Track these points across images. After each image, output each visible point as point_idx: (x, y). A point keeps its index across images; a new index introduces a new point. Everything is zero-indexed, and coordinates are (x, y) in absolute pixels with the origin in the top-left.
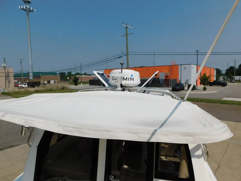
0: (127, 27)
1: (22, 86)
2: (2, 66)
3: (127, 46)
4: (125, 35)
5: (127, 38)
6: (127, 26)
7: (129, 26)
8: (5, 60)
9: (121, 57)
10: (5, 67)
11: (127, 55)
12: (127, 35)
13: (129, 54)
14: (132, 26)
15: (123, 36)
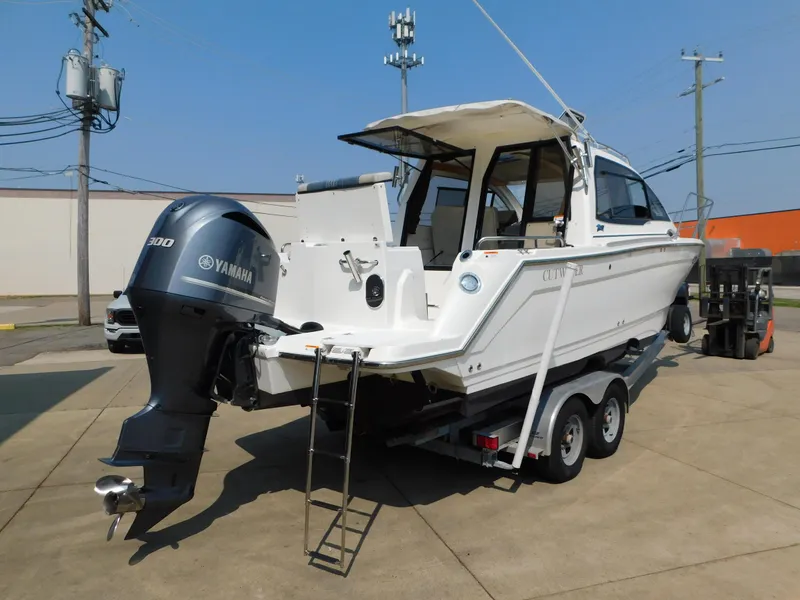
0: (698, 63)
3: (698, 128)
4: (694, 91)
5: (699, 99)
6: (699, 59)
7: (707, 59)
9: (678, 166)
11: (699, 156)
12: (698, 89)
13: (705, 153)
14: (721, 56)
15: (684, 95)
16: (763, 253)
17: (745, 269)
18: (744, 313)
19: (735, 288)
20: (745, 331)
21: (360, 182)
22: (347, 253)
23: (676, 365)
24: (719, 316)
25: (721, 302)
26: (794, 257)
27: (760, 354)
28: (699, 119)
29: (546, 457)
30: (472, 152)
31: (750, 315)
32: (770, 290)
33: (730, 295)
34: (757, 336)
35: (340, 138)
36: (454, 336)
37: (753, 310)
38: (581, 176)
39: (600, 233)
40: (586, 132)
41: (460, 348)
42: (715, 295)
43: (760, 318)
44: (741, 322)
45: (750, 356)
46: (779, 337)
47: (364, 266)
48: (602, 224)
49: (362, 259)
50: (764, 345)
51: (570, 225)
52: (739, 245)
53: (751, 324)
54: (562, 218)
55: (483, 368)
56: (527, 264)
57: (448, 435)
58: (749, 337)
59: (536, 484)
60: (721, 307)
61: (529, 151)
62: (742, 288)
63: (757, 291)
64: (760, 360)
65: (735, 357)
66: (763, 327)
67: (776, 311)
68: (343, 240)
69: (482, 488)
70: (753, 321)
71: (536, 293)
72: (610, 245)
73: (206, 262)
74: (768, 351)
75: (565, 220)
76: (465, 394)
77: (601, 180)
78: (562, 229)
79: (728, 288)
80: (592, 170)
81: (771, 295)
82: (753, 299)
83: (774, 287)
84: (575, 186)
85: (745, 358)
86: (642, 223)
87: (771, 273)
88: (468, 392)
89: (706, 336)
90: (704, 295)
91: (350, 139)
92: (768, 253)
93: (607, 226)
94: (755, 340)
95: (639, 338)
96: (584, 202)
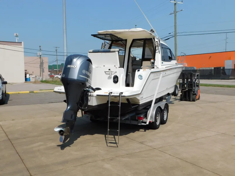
0: (175, 4)
1: (58, 77)
2: (38, 55)
3: (175, 26)
4: (174, 13)
5: (175, 16)
6: (175, 2)
7: (178, 3)
8: (41, 48)
9: (169, 39)
10: (40, 55)
11: (175, 36)
12: (175, 12)
13: (177, 35)
14: (182, 2)
15: (171, 14)
16: (194, 68)
17: (192, 74)
18: (192, 87)
19: (189, 80)
20: (192, 93)
21: (111, 51)
22: (109, 69)
23: (173, 103)
24: (185, 88)
25: (186, 84)
26: (204, 70)
27: (196, 100)
28: (175, 23)
29: (153, 122)
30: (126, 40)
31: (194, 88)
32: (199, 81)
33: (188, 82)
34: (195, 94)
35: (92, 35)
36: (138, 90)
37: (194, 86)
38: (158, 49)
39: (163, 64)
40: (158, 36)
41: (140, 93)
42: (183, 82)
43: (196, 88)
44: (191, 90)
45: (194, 100)
46: (201, 95)
47: (112, 73)
48: (163, 62)
49: (112, 71)
50: (197, 97)
51: (155, 62)
52: (186, 66)
53: (194, 91)
54: (153, 60)
55: (143, 98)
56: (152, 73)
57: (128, 118)
58: (193, 94)
59: (150, 130)
60: (185, 86)
61: (143, 41)
62: (192, 80)
63: (195, 81)
64: (196, 102)
65: (189, 101)
66: (197, 91)
67: (201, 87)
68: (104, 66)
69: (137, 132)
70: (194, 90)
71: (153, 80)
72: (166, 67)
73: (84, 72)
74: (198, 99)
75: (154, 61)
76: (139, 105)
77: (162, 50)
78: (153, 63)
79: (187, 80)
80: (160, 47)
81: (199, 82)
82: (194, 83)
83: (200, 80)
84: (156, 52)
85: (193, 101)
86: (170, 61)
87: (199, 75)
88: (140, 104)
89: (181, 95)
90: (180, 82)
91: (94, 36)
92: (196, 68)
93: (164, 62)
94: (195, 95)
95: (170, 93)
96: (158, 56)
